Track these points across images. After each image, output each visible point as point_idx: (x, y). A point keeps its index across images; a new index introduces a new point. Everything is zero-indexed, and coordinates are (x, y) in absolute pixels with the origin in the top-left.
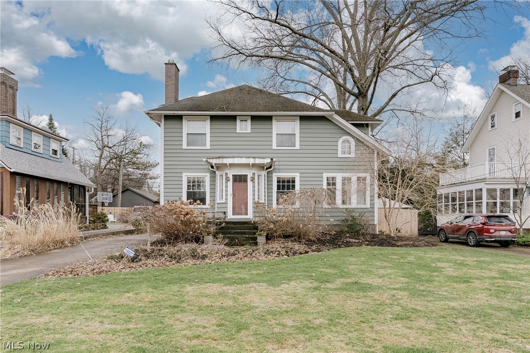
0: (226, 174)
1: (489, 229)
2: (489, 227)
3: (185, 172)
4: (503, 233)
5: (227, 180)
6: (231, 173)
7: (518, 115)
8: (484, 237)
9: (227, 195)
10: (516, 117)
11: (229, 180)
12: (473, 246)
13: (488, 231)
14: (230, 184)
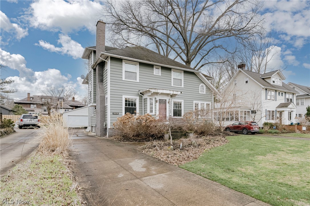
0: (155, 98)
1: (252, 127)
2: (253, 127)
3: (124, 95)
4: (256, 129)
5: (156, 101)
6: (158, 98)
7: (247, 82)
8: (251, 131)
9: (155, 110)
10: (246, 83)
11: (157, 102)
12: (246, 134)
13: (252, 128)
14: (158, 104)
